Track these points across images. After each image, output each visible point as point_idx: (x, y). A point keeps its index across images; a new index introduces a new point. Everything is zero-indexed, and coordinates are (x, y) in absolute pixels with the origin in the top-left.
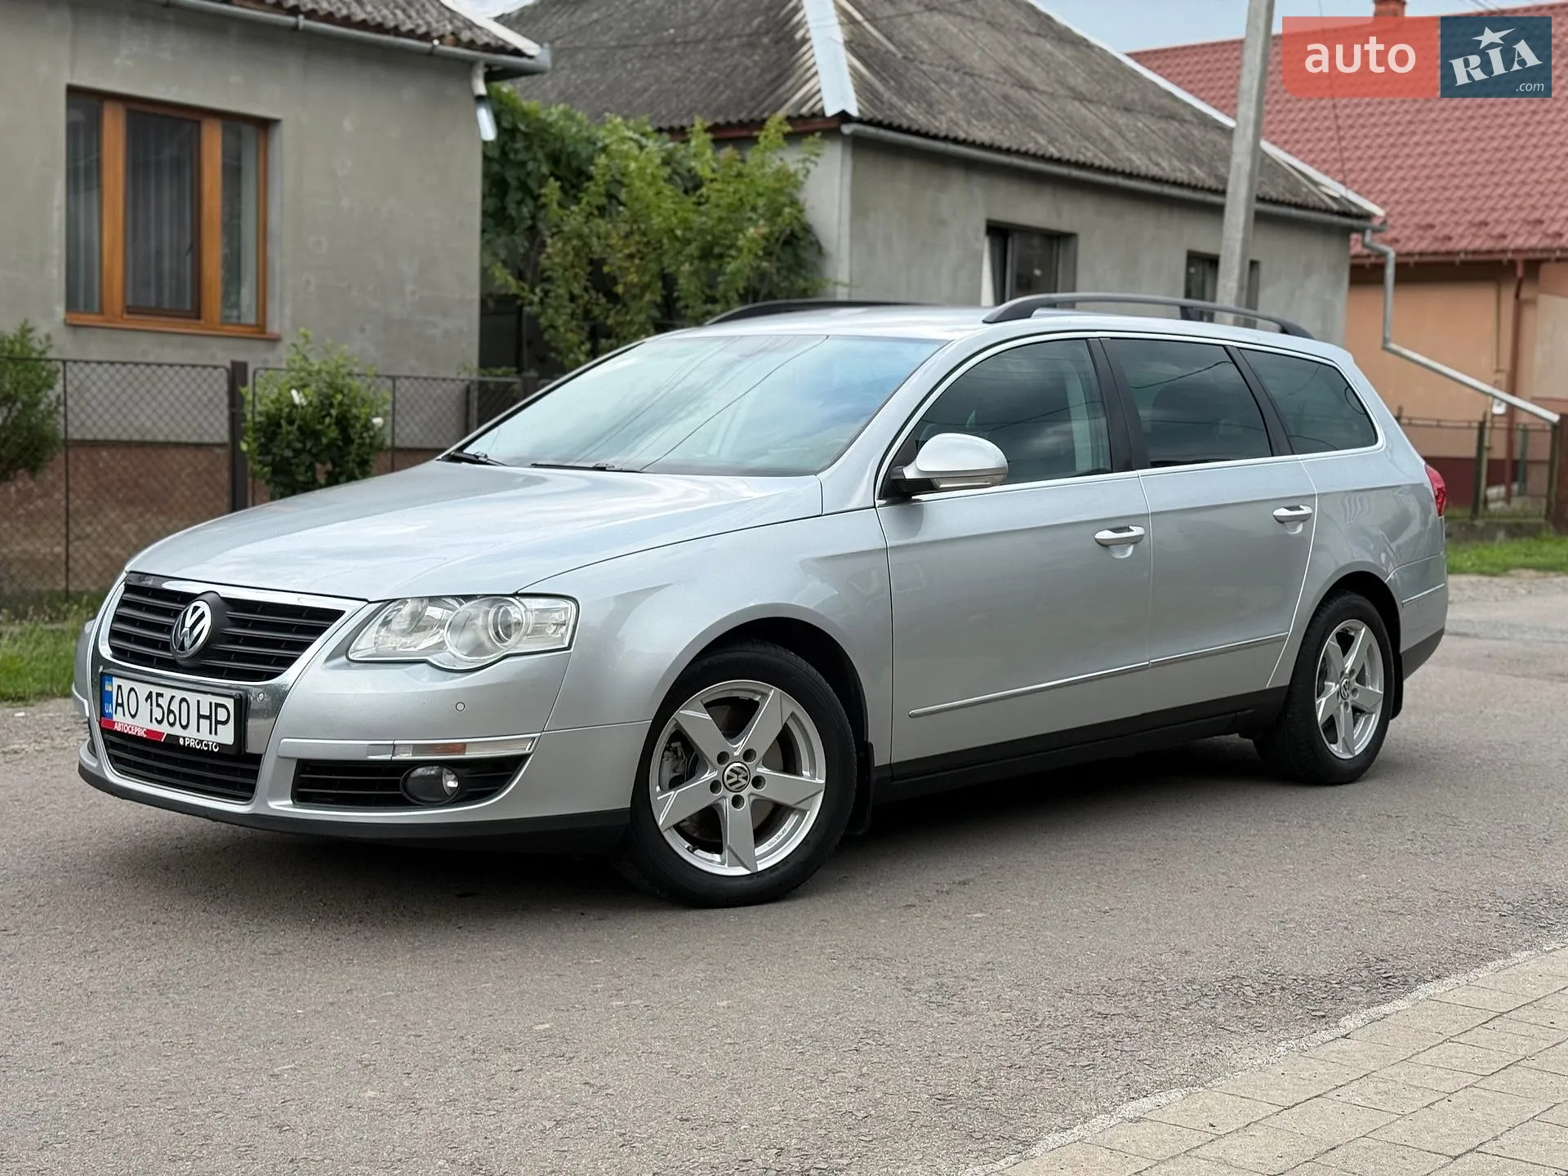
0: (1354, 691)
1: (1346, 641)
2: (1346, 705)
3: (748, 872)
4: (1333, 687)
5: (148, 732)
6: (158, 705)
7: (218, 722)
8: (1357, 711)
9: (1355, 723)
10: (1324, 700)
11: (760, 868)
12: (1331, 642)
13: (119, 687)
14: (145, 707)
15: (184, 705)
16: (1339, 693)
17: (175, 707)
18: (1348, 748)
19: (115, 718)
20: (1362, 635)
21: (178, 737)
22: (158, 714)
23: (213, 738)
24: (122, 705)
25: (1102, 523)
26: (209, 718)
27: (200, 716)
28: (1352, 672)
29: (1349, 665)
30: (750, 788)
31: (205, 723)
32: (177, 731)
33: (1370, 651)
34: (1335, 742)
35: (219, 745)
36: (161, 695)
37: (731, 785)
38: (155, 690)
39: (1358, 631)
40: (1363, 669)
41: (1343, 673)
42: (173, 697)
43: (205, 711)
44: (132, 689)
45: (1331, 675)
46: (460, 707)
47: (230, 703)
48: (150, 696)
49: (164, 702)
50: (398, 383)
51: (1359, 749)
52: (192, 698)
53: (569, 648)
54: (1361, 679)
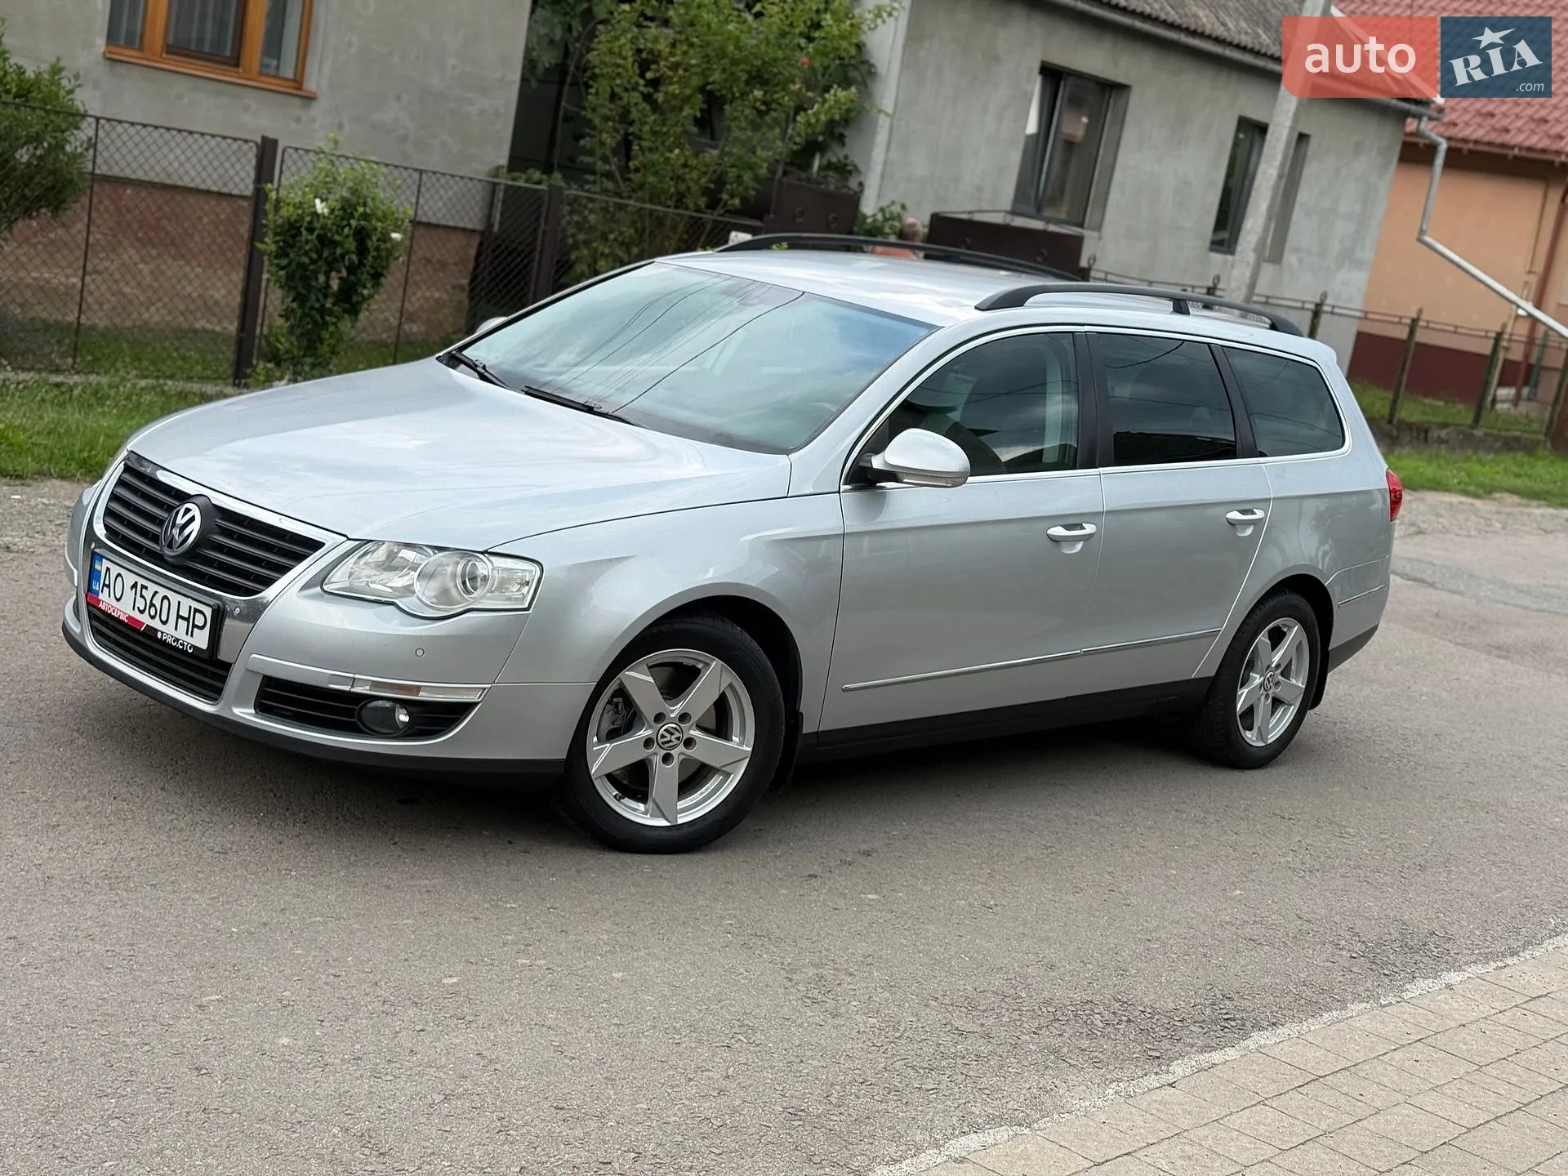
0: (1277, 684)
1: (1277, 637)
2: (1267, 696)
3: (668, 824)
4: (1257, 679)
5: (130, 618)
6: (142, 596)
7: (194, 626)
8: (1277, 702)
9: (1273, 713)
10: (1246, 691)
11: (680, 821)
12: (1263, 638)
13: (108, 569)
14: (129, 595)
15: (166, 601)
16: (1262, 685)
17: (157, 602)
18: (1261, 736)
19: (101, 596)
20: (1295, 632)
21: (156, 631)
22: (140, 604)
23: (188, 639)
24: (108, 586)
25: (1054, 519)
26: (187, 620)
27: (179, 617)
28: (1278, 666)
29: (1276, 659)
30: (681, 748)
31: (182, 624)
32: (156, 624)
33: (1299, 648)
34: (1250, 729)
35: (193, 646)
36: (146, 588)
37: (663, 743)
38: (141, 581)
39: (1290, 628)
40: (1290, 662)
41: (1269, 666)
42: (156, 593)
43: (184, 613)
44: (119, 575)
45: (1259, 665)
46: (420, 653)
47: (208, 612)
48: (135, 586)
49: (148, 594)
50: (425, 178)
51: (1272, 737)
52: (174, 598)
53: (527, 609)
54: (1286, 673)
